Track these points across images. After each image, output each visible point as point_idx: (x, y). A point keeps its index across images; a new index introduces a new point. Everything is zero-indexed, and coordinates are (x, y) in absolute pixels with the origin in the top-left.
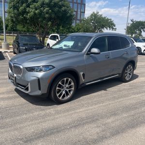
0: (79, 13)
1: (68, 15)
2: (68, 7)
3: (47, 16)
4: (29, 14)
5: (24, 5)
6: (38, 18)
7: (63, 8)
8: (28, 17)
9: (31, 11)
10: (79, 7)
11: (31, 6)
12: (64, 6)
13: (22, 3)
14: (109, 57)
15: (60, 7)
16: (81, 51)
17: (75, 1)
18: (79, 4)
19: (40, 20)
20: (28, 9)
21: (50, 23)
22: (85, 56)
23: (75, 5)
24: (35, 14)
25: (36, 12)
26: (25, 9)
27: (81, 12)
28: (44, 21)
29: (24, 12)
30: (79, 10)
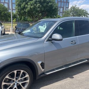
0: (65, 8)
1: (54, 8)
2: (53, 3)
3: (38, 9)
4: (27, 9)
5: (24, 3)
6: (33, 11)
7: (50, 4)
8: (26, 11)
9: (29, 7)
10: (65, 4)
11: (28, 4)
12: (51, 2)
13: (23, 2)
14: (75, 43)
15: (48, 3)
16: (41, 37)
17: (62, 1)
18: (65, 2)
19: (34, 12)
20: (26, 6)
21: (40, 14)
22: (45, 42)
23: (63, 4)
24: (31, 8)
25: (32, 7)
26: (25, 6)
27: (66, 8)
28: (37, 13)
29: (24, 8)
30: (65, 7)
